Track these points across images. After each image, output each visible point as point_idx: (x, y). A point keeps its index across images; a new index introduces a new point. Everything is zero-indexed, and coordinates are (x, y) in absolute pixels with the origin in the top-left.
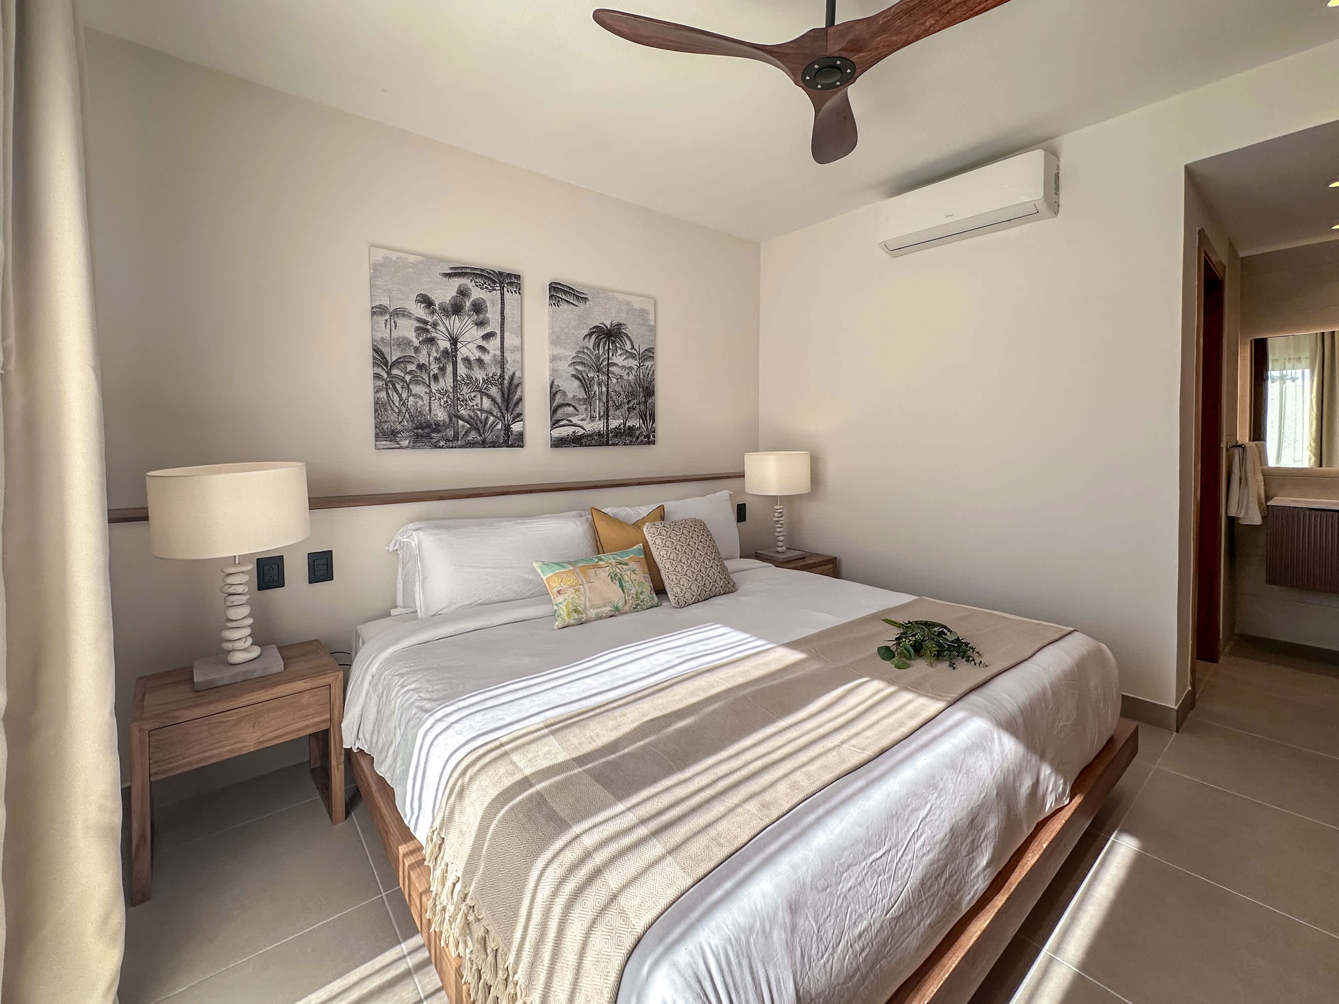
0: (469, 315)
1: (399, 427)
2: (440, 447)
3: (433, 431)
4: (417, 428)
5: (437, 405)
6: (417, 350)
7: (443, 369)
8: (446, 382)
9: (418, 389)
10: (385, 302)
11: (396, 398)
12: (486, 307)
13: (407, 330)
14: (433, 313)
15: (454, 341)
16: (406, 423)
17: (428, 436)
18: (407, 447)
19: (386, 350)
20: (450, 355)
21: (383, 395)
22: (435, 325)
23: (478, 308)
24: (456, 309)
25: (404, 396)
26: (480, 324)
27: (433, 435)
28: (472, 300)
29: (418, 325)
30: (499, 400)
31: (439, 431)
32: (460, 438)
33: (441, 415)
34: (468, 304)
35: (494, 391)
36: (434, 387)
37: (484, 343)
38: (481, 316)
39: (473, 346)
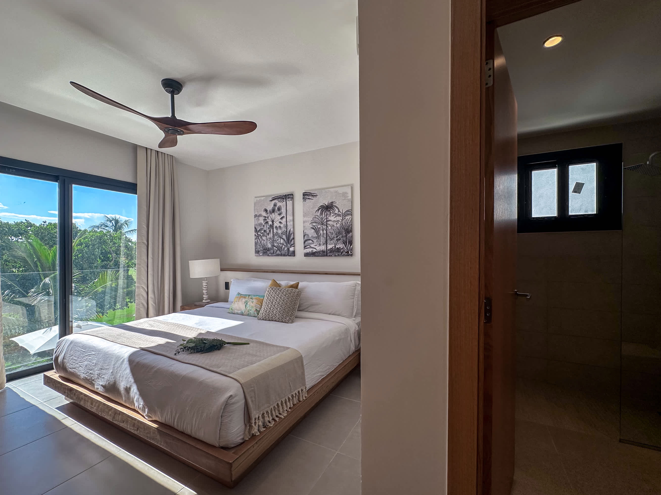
0: (277, 212)
1: (260, 250)
2: (270, 256)
3: (267, 251)
4: (264, 250)
5: (269, 242)
6: (264, 226)
7: (270, 231)
8: (271, 235)
9: (264, 238)
10: (257, 213)
11: (259, 241)
12: (281, 208)
13: (261, 220)
14: (267, 214)
15: (273, 221)
16: (261, 249)
17: (266, 252)
18: (261, 256)
19: (257, 227)
20: (272, 226)
21: (256, 240)
22: (268, 217)
23: (279, 209)
24: (273, 211)
25: (261, 240)
26: (280, 214)
27: (268, 252)
28: (278, 206)
29: (264, 218)
30: (286, 240)
31: (269, 251)
32: (275, 253)
33: (269, 246)
34: (276, 208)
35: (284, 237)
36: (268, 237)
37: (281, 221)
38: (280, 211)
39: (278, 222)
